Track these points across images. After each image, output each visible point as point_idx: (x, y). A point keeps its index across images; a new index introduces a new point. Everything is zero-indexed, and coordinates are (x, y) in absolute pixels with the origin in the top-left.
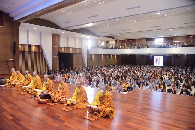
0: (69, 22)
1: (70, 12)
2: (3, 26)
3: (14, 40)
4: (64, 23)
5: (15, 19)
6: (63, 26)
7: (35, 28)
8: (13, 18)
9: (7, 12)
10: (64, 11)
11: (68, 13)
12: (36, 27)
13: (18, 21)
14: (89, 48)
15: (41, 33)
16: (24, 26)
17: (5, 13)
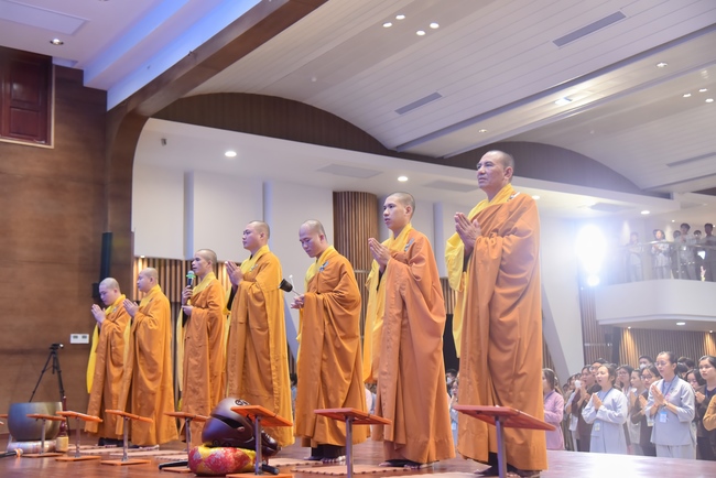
0: (436, 96)
1: (434, 26)
2: (48, 142)
3: (106, 221)
4: (402, 111)
5: (113, 102)
6: (398, 132)
7: (231, 154)
8: (101, 95)
9: (68, 65)
10: (392, 18)
11: (421, 33)
12: (232, 148)
13: (130, 109)
14: (593, 281)
15: (265, 187)
16: (164, 142)
17: (59, 68)
